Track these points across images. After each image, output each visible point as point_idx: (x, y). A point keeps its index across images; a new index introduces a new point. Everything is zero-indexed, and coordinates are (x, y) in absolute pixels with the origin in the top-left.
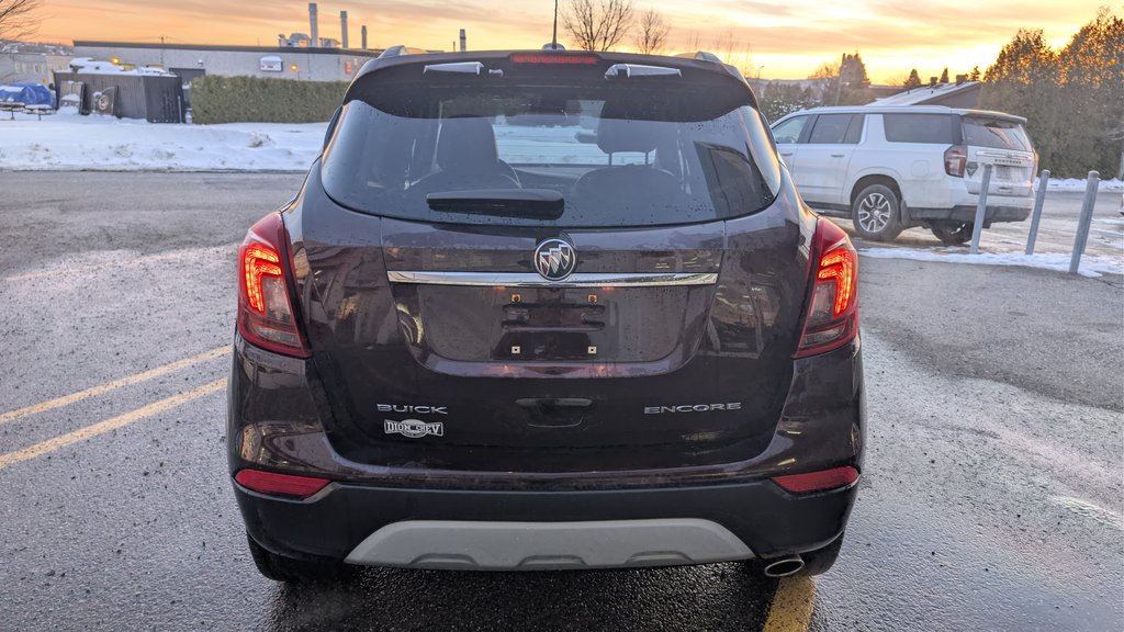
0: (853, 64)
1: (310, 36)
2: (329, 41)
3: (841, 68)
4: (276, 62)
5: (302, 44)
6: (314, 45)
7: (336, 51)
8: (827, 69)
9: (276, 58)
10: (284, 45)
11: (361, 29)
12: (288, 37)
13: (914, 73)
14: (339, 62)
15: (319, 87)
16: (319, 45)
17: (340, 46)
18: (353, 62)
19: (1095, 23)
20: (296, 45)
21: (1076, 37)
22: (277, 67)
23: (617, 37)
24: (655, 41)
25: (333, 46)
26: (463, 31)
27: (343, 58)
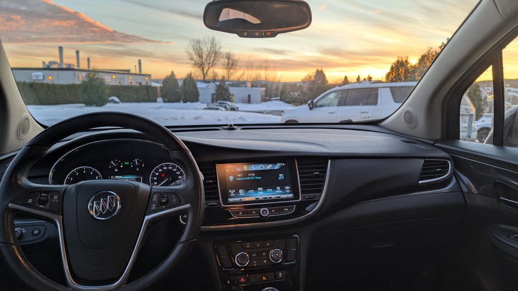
0: (320, 74)
1: (59, 62)
2: (70, 65)
3: (315, 76)
4: (41, 75)
5: (55, 66)
6: (61, 67)
7: (73, 70)
8: (309, 76)
9: (41, 73)
10: (45, 67)
11: (87, 59)
12: (47, 63)
13: (346, 78)
14: (75, 75)
15: (62, 87)
16: (64, 67)
17: (76, 67)
18: (82, 75)
19: (427, 54)
20: (51, 67)
21: (419, 60)
22: (41, 78)
23: (215, 62)
24: (232, 65)
25: (72, 67)
26: (140, 61)
27: (77, 73)
